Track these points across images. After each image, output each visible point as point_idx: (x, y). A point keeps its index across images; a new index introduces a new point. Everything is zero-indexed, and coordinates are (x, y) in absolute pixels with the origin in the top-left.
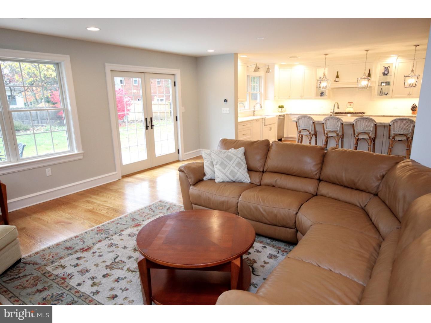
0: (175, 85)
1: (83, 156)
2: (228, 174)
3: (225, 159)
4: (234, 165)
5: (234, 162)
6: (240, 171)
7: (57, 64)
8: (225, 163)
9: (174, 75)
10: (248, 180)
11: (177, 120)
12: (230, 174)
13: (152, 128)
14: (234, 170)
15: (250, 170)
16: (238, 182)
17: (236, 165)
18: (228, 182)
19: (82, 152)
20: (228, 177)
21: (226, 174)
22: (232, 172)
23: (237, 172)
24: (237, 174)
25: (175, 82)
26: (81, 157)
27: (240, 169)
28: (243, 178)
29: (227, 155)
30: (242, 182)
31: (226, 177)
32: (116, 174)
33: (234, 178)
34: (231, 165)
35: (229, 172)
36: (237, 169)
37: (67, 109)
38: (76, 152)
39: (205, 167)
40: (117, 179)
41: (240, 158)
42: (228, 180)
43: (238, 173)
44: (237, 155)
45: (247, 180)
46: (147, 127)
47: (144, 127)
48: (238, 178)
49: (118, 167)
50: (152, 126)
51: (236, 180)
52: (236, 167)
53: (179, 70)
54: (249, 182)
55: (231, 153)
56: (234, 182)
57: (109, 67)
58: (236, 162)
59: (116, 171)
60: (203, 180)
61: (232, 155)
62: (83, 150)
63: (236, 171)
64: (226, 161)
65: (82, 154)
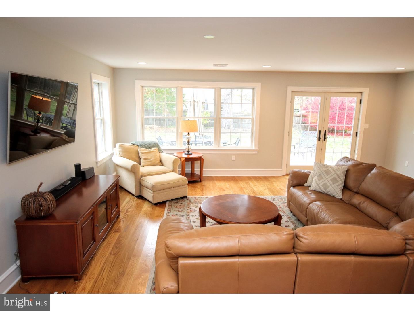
0: (360, 103)
1: (258, 152)
2: (320, 185)
3: (324, 172)
4: (329, 179)
5: (330, 177)
6: (333, 186)
7: (253, 89)
8: (323, 175)
9: (361, 93)
10: (340, 197)
11: (356, 136)
12: (322, 186)
13: (325, 140)
14: (327, 183)
15: (346, 188)
16: (330, 196)
17: (331, 180)
18: (320, 192)
19: (257, 149)
20: (320, 188)
21: (319, 185)
22: (325, 185)
23: (329, 186)
24: (329, 187)
25: (361, 100)
26: (256, 153)
27: (333, 184)
28: (334, 193)
29: (328, 170)
30: (333, 197)
31: (318, 188)
32: (281, 171)
33: (325, 190)
34: (327, 179)
35: (322, 183)
36: (330, 183)
37: (254, 119)
38: (254, 148)
39: (310, 176)
40: (281, 175)
41: (338, 175)
42: (319, 190)
43: (331, 187)
44: (336, 171)
45: (338, 196)
46: (319, 139)
47: (317, 138)
48: (329, 191)
49: (284, 165)
50: (325, 138)
51: (328, 192)
52: (331, 181)
53: (368, 88)
54: (339, 198)
55: (332, 169)
56: (327, 194)
57: (290, 89)
58: (332, 177)
59: (281, 168)
60: (303, 185)
61: (332, 171)
62: (258, 148)
63: (329, 184)
64: (323, 174)
65: (257, 151)
